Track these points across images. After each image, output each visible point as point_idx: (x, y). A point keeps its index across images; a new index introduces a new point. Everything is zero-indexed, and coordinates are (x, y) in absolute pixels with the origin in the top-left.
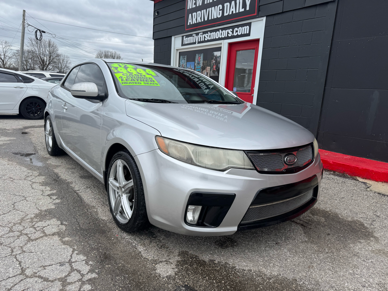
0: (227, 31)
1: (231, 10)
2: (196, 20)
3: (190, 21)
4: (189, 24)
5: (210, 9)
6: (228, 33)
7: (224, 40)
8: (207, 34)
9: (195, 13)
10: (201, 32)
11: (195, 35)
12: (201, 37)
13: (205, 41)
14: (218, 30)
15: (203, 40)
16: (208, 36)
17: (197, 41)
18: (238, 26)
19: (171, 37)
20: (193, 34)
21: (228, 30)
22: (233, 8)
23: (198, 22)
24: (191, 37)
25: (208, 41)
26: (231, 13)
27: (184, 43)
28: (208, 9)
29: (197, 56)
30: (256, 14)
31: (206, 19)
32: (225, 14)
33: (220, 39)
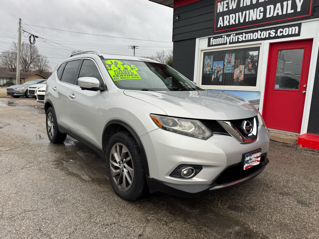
0: (268, 32)
1: (276, 11)
2: (229, 22)
3: (220, 24)
4: (219, 26)
5: (247, 12)
6: (270, 34)
7: (264, 40)
8: (242, 36)
9: (228, 16)
10: (233, 34)
11: (225, 36)
12: (233, 39)
13: (238, 42)
14: (257, 31)
15: (236, 41)
16: (242, 37)
17: (228, 42)
18: (283, 27)
19: (195, 38)
20: (223, 35)
21: (270, 31)
22: (278, 10)
23: (231, 24)
24: (221, 39)
25: (243, 41)
26: (275, 15)
27: (211, 44)
28: (244, 12)
29: (227, 56)
30: (310, 15)
31: (242, 21)
32: (268, 16)
33: (258, 39)
